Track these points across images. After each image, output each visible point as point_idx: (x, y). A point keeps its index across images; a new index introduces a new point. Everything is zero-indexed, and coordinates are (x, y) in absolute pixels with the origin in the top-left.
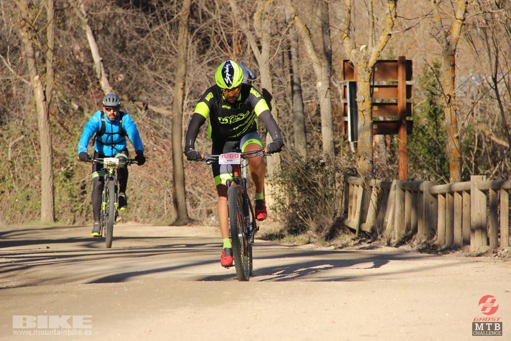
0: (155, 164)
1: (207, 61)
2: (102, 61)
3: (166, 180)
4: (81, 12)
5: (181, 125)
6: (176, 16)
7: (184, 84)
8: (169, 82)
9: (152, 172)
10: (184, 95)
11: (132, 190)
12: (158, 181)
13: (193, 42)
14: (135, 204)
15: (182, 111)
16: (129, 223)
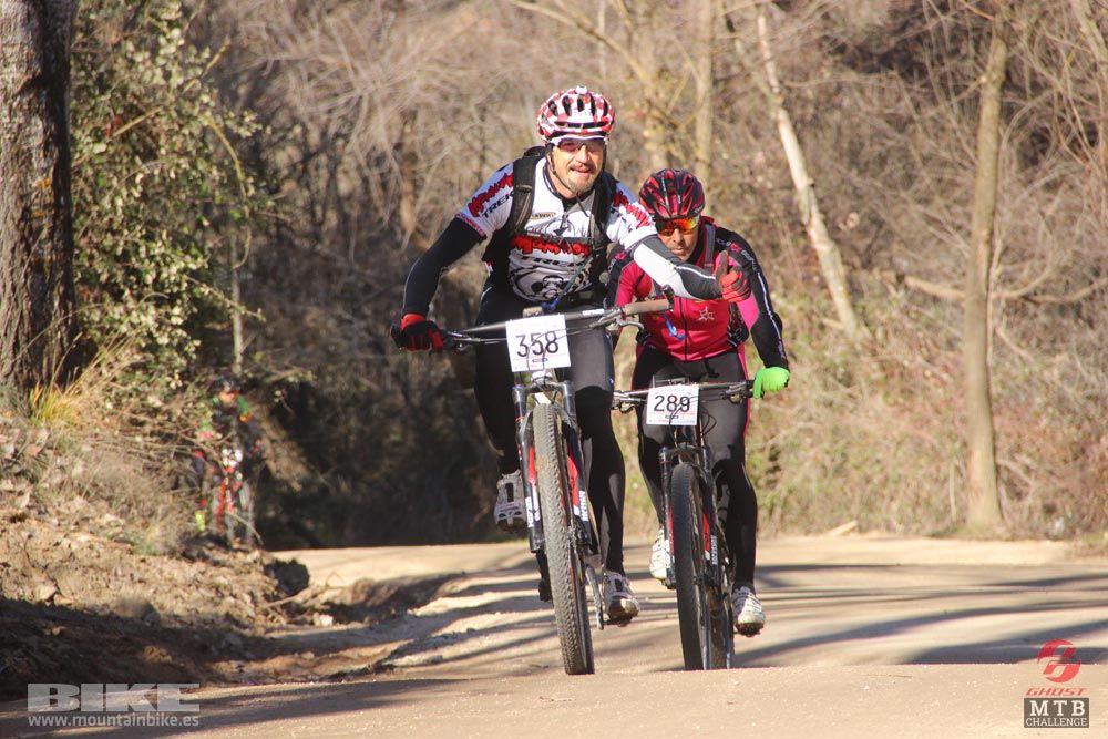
0: (928, 407)
1: (1042, 182)
2: (813, 186)
3: (954, 441)
4: (768, 83)
5: (986, 321)
6: (973, 86)
7: (992, 233)
8: (959, 228)
9: (923, 422)
10: (991, 255)
11: (878, 461)
12: (936, 442)
13: (1010, 140)
14: (886, 492)
15: (988, 289)
16: (874, 534)
